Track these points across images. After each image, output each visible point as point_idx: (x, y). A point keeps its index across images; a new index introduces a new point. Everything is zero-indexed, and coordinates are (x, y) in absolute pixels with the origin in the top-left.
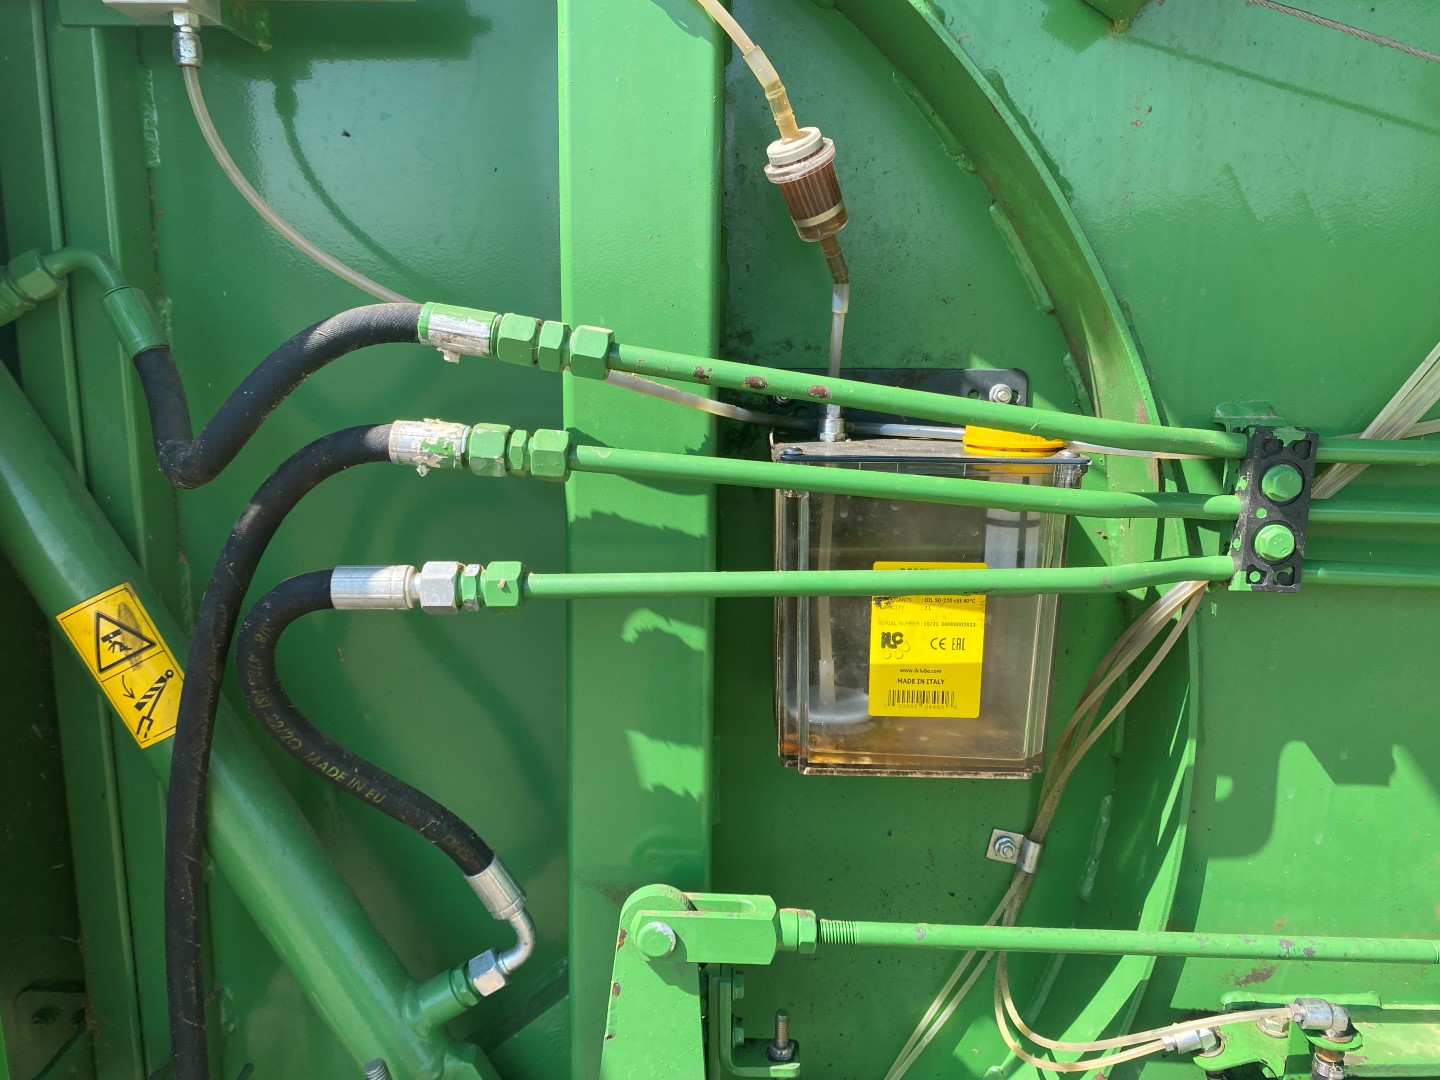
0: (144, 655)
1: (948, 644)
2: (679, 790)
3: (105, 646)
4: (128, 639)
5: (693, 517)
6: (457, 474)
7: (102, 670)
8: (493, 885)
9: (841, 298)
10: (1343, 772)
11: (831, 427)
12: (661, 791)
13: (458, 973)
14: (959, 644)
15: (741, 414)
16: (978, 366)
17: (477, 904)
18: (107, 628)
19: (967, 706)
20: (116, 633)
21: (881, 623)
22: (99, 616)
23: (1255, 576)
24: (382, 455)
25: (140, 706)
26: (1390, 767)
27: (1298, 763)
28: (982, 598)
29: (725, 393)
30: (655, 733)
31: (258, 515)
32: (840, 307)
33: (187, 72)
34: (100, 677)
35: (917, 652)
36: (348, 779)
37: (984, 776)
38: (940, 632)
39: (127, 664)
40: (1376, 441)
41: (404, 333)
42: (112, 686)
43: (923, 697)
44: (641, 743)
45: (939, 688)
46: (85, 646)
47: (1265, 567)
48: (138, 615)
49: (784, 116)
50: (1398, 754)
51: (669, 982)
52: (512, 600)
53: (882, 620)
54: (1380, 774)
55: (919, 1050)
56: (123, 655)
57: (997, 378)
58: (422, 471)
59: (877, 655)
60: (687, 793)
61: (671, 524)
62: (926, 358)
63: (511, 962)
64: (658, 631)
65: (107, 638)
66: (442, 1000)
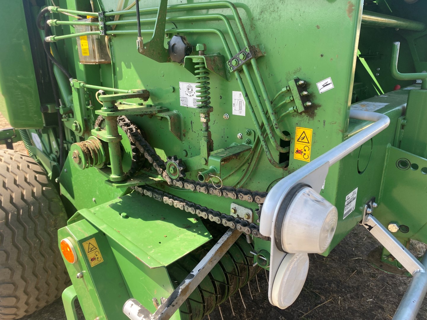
10: (127, 67)
14: (86, 45)
19: (89, 54)
23: (101, 33)
24: (47, 24)
27: (123, 64)
32: (91, 2)
41: (48, 10)
45: (86, 52)
47: (102, 31)
51: (75, 91)
52: (53, 39)
53: (81, 42)
58: (49, 26)
59: (82, 48)
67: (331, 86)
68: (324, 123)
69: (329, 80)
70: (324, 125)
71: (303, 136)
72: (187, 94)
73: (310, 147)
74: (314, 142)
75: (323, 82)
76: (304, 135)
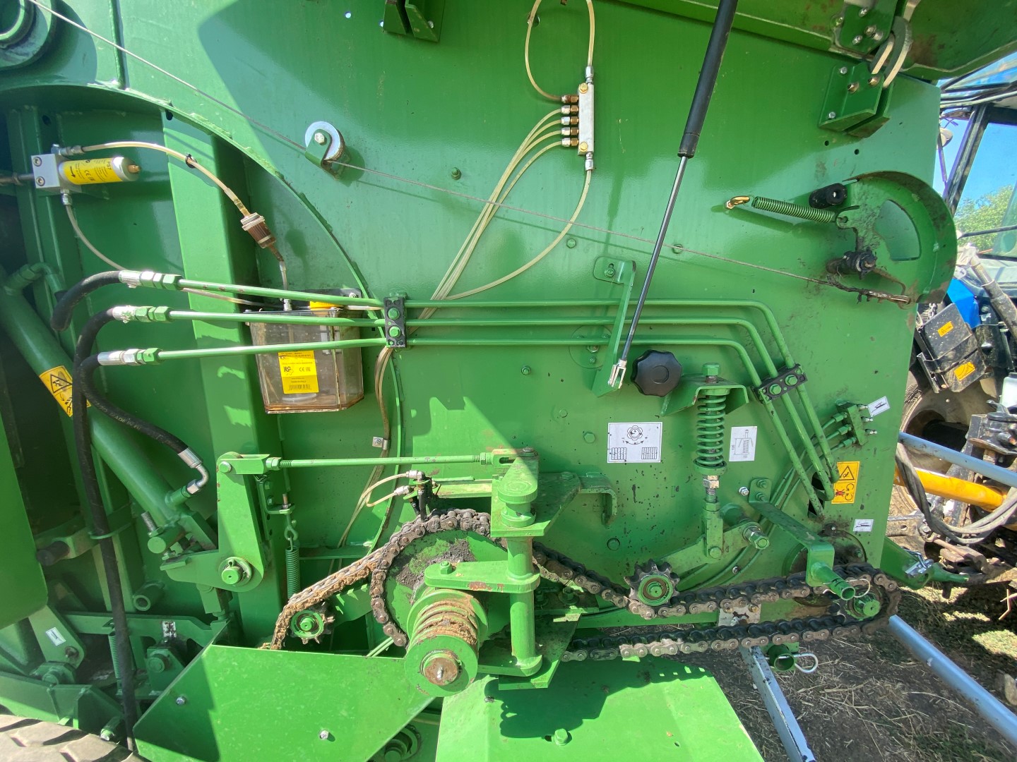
0: (67, 387)
1: (305, 369)
2: (244, 425)
3: (54, 385)
4: (62, 383)
5: (234, 334)
6: (135, 323)
7: (54, 392)
8: (187, 456)
9: (282, 266)
10: (450, 406)
11: (287, 307)
12: (238, 425)
13: (184, 487)
14: (308, 369)
15: (247, 302)
16: (345, 288)
17: (183, 463)
18: (54, 379)
19: (315, 388)
20: (57, 381)
21: (283, 364)
22: (52, 375)
23: (391, 343)
24: (111, 318)
25: (66, 403)
26: (464, 404)
27: (434, 403)
28: (312, 353)
29: (240, 295)
30: (233, 407)
31: (82, 338)
32: (282, 269)
33: (68, 209)
34: (54, 395)
35: (296, 373)
36: (126, 422)
37: (324, 410)
38: (302, 366)
39: (61, 390)
40: (434, 301)
41: (116, 280)
42: (58, 397)
43: (300, 387)
44: (228, 409)
45: (305, 384)
46: (48, 385)
47: (394, 340)
48: (66, 375)
49: (243, 210)
50: (465, 399)
51: (235, 482)
52: (152, 359)
53: (283, 362)
54: (461, 406)
55: (359, 511)
56: (60, 387)
57: (350, 291)
58: (125, 322)
59: (284, 374)
60: (246, 425)
61: (228, 338)
62: (328, 286)
63: (201, 483)
64: (229, 373)
65: (54, 382)
66: (178, 496)
67: (886, 407)
68: (875, 451)
69: (884, 400)
70: (875, 453)
71: (846, 473)
72: (627, 442)
73: (855, 484)
74: (861, 477)
75: (876, 403)
76: (848, 470)
